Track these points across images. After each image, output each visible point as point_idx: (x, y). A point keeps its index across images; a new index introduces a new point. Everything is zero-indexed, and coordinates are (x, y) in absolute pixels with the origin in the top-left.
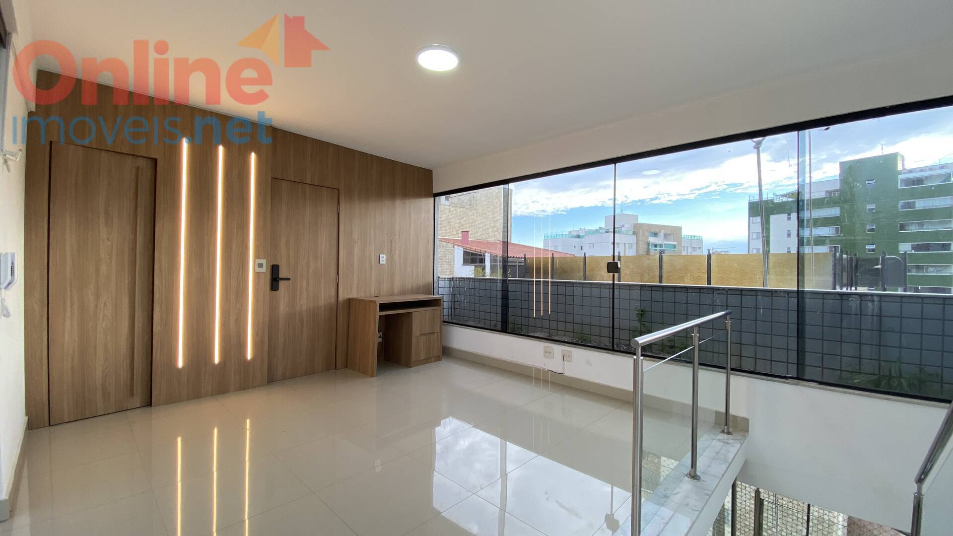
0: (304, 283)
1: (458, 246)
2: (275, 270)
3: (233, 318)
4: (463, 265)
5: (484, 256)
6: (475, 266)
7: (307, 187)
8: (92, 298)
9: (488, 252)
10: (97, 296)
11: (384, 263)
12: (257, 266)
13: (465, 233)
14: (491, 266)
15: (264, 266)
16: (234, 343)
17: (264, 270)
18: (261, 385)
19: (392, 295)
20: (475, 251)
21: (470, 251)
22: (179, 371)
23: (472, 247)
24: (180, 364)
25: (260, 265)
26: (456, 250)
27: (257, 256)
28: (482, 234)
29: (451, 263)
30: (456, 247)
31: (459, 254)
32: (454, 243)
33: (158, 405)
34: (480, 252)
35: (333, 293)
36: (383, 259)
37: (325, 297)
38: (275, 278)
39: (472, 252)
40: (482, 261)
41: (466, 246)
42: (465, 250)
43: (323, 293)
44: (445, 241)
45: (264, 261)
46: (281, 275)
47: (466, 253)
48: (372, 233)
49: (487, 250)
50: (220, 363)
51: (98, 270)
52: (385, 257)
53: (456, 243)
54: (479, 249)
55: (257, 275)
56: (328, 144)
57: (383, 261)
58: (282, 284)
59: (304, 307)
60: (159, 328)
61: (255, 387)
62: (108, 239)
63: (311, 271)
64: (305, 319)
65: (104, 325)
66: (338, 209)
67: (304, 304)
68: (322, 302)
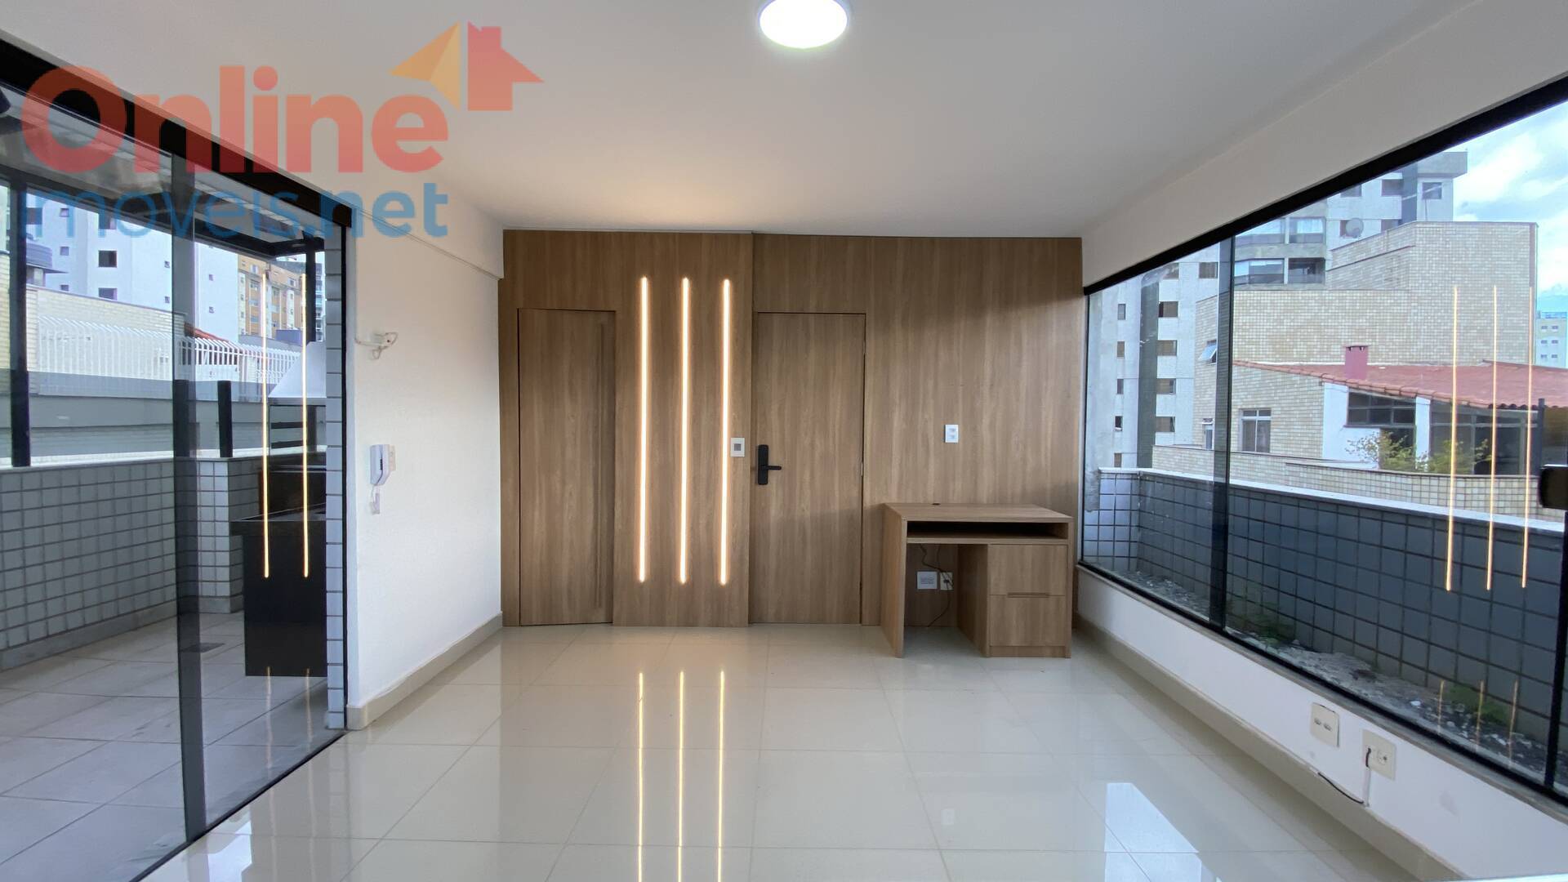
0: (807, 477)
1: (1333, 381)
2: (763, 452)
3: (703, 521)
4: (1345, 426)
5: (1414, 404)
6: (1382, 429)
7: (812, 318)
8: (558, 486)
9: (1424, 395)
10: (564, 483)
11: (956, 440)
12: (733, 447)
13: (1356, 352)
14: (1433, 430)
15: (743, 447)
16: (704, 558)
17: (741, 453)
18: (739, 625)
19: (974, 503)
20: (1385, 393)
21: (1369, 394)
22: (641, 586)
23: (1374, 384)
24: (642, 576)
25: (737, 447)
26: (1326, 392)
27: (734, 434)
28: (1427, 348)
29: (1313, 420)
30: (1328, 385)
31: (1336, 400)
32: (1324, 375)
33: (619, 625)
34: (1400, 395)
35: (855, 492)
36: (953, 433)
37: (840, 500)
38: (762, 466)
39: (1374, 394)
40: (1409, 416)
41: (1356, 381)
42: (1353, 391)
43: (837, 493)
44: (1298, 371)
45: (741, 441)
46: (773, 461)
47: (1355, 399)
48: (931, 384)
49: (1421, 391)
50: (687, 584)
51: (563, 454)
52: (957, 430)
53: (1328, 376)
54: (1398, 387)
55: (734, 461)
56: (846, 239)
57: (953, 437)
58: (773, 476)
59: (808, 513)
60: (620, 527)
61: (732, 626)
62: (573, 416)
63: (817, 456)
64: (809, 531)
65: (570, 518)
66: (864, 348)
67: (806, 508)
68: (836, 507)
